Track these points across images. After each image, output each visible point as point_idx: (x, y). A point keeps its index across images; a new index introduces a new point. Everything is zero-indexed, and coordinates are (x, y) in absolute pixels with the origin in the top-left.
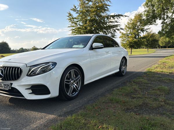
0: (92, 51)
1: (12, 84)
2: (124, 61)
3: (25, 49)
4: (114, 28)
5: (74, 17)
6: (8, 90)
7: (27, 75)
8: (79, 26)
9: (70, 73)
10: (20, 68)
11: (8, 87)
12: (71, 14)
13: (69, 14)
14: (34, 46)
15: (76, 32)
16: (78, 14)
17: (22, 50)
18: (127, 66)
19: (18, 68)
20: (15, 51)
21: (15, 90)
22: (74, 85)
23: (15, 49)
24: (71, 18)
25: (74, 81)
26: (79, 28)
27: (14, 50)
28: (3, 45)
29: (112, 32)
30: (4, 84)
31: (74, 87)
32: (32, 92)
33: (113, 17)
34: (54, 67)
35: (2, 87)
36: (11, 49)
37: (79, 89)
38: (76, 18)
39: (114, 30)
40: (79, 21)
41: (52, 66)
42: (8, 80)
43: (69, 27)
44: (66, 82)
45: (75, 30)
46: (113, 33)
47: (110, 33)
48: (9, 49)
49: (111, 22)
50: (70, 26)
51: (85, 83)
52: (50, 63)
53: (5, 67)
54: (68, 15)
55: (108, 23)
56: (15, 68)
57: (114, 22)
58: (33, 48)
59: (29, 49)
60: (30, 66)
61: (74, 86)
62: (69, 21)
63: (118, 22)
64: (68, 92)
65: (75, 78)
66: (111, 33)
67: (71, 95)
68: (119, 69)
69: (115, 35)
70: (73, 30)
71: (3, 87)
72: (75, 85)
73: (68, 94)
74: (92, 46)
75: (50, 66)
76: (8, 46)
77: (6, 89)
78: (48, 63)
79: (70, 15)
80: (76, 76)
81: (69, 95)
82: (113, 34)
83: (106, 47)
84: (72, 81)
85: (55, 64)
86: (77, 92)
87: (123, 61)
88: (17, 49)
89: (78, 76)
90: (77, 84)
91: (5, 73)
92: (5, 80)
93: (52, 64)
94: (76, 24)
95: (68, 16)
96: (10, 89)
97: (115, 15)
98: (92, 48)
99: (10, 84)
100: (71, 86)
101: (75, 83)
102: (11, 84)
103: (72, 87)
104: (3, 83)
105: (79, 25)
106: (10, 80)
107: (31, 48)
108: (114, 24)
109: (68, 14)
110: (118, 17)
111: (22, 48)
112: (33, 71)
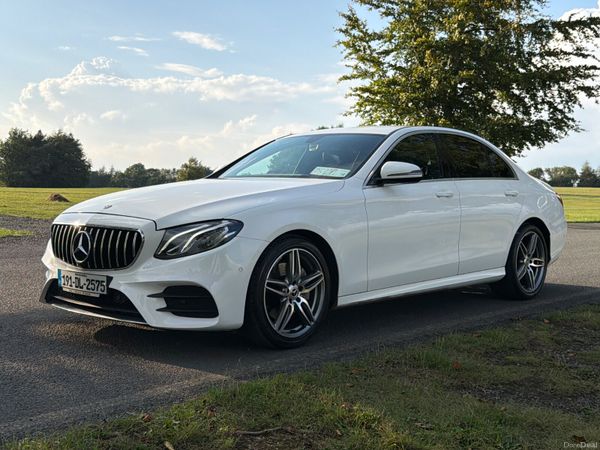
0: (377, 191)
1: (112, 278)
2: (535, 237)
3: (151, 170)
4: (566, 80)
5: (370, 32)
6: (98, 296)
7: (156, 256)
8: (391, 73)
9: (286, 259)
10: (139, 233)
11: (100, 288)
12: (357, 20)
13: (349, 18)
14: (192, 160)
15: (378, 102)
16: (391, 19)
17: (139, 177)
18: (548, 259)
19: (132, 232)
20: (108, 176)
21: (118, 297)
22: (299, 300)
23: (107, 171)
24: (357, 38)
25: (300, 289)
26: (394, 82)
27: (102, 171)
28: (58, 147)
29: (558, 100)
30: (88, 280)
31: (296, 306)
32: (165, 305)
33: (564, 27)
34: (235, 235)
35: (82, 288)
36: (93, 169)
37: (315, 317)
38: (380, 37)
39: (567, 92)
40: (392, 51)
41: (228, 232)
42: (100, 267)
43: (346, 78)
44: (269, 284)
45: (375, 94)
46: (560, 107)
47: (546, 107)
48: (84, 167)
49: (551, 53)
50: (350, 72)
51: (342, 301)
52: (225, 223)
53: (95, 228)
54: (343, 23)
55: (536, 60)
56: (124, 231)
57: (565, 53)
58: (186, 166)
59: (168, 172)
60: (166, 229)
61: (299, 305)
62: (345, 54)
63: (585, 56)
64: (274, 321)
65: (303, 278)
66: (551, 104)
67: (283, 332)
68: (506, 267)
69: (569, 115)
70: (365, 90)
71: (85, 287)
72: (303, 300)
73: (275, 327)
74: (378, 172)
75: (224, 233)
76: (79, 153)
77: (92, 295)
78: (220, 221)
79: (354, 22)
80: (309, 271)
81: (279, 332)
82: (561, 111)
83: (445, 177)
84: (291, 288)
85: (237, 226)
86: (308, 327)
87: (529, 237)
88: (116, 169)
89: (314, 272)
90: (310, 301)
91: (92, 245)
92: (93, 267)
93: (228, 226)
94: (378, 63)
95: (346, 32)
96: (105, 293)
97: (573, 19)
98: (377, 180)
99: (105, 279)
100: (288, 304)
101: (303, 295)
102: (110, 279)
103: (290, 306)
104: (84, 275)
105: (395, 67)
106: (107, 267)
107: (178, 167)
108: (565, 64)
109: (345, 21)
110: (590, 32)
111: (139, 167)
112: (171, 245)
